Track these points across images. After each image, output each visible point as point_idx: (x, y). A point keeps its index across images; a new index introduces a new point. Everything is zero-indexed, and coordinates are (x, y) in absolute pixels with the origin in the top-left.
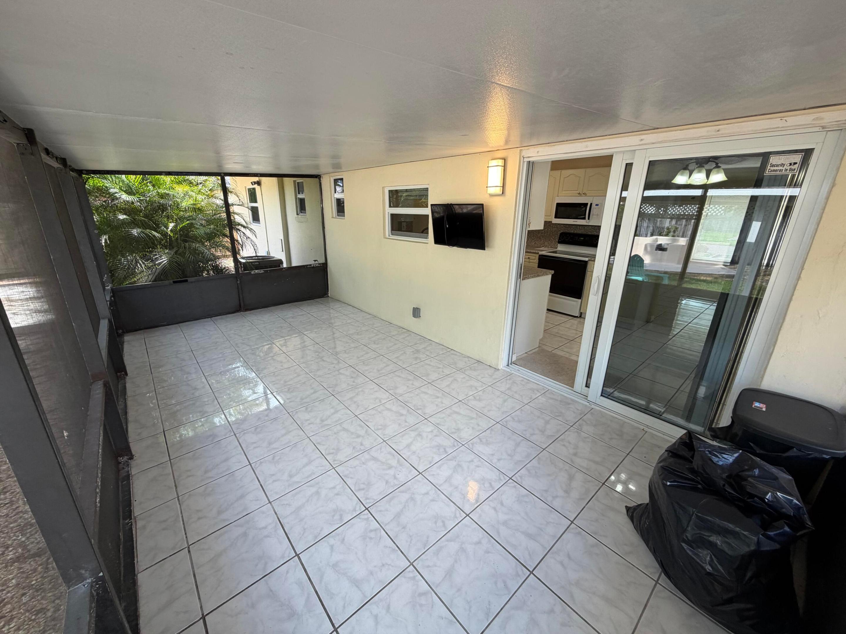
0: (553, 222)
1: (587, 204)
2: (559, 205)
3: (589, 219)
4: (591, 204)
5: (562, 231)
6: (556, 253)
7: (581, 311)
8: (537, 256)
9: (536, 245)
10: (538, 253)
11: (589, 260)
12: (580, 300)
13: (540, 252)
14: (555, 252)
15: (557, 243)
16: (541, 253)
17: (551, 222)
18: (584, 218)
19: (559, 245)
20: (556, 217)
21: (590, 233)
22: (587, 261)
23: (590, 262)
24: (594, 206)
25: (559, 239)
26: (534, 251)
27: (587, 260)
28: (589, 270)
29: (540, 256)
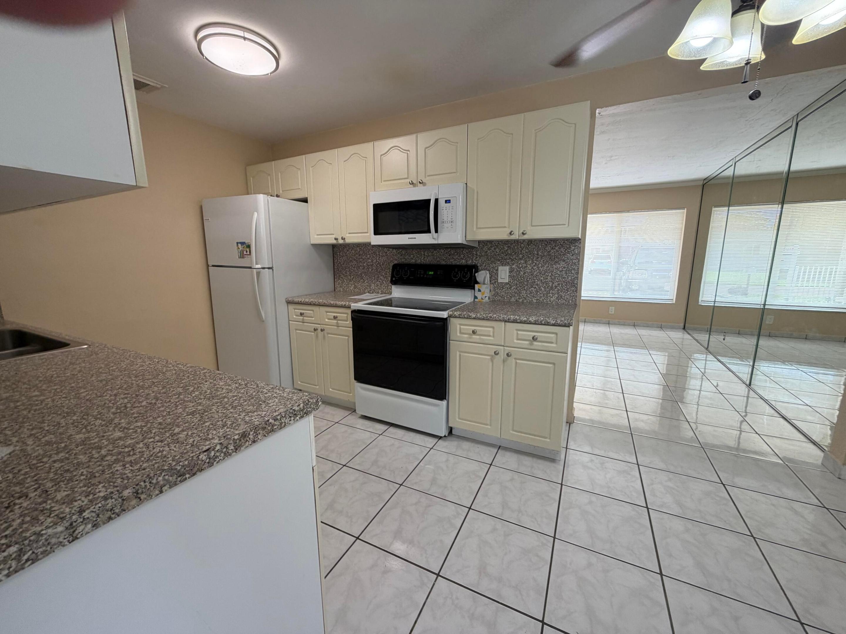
0: (372, 244)
1: (429, 201)
2: (378, 208)
3: (436, 231)
4: (437, 201)
5: (396, 262)
6: (391, 306)
7: (450, 425)
8: (349, 312)
9: (356, 290)
10: (349, 307)
11: (450, 316)
12: (444, 403)
13: (353, 304)
14: (388, 303)
15: (390, 284)
16: (360, 306)
17: (370, 243)
18: (429, 231)
19: (393, 287)
20: (377, 232)
21: (443, 263)
22: (446, 319)
23: (452, 319)
24: (442, 203)
25: (392, 276)
26: (343, 303)
27: (445, 317)
28: (451, 338)
29: (353, 312)
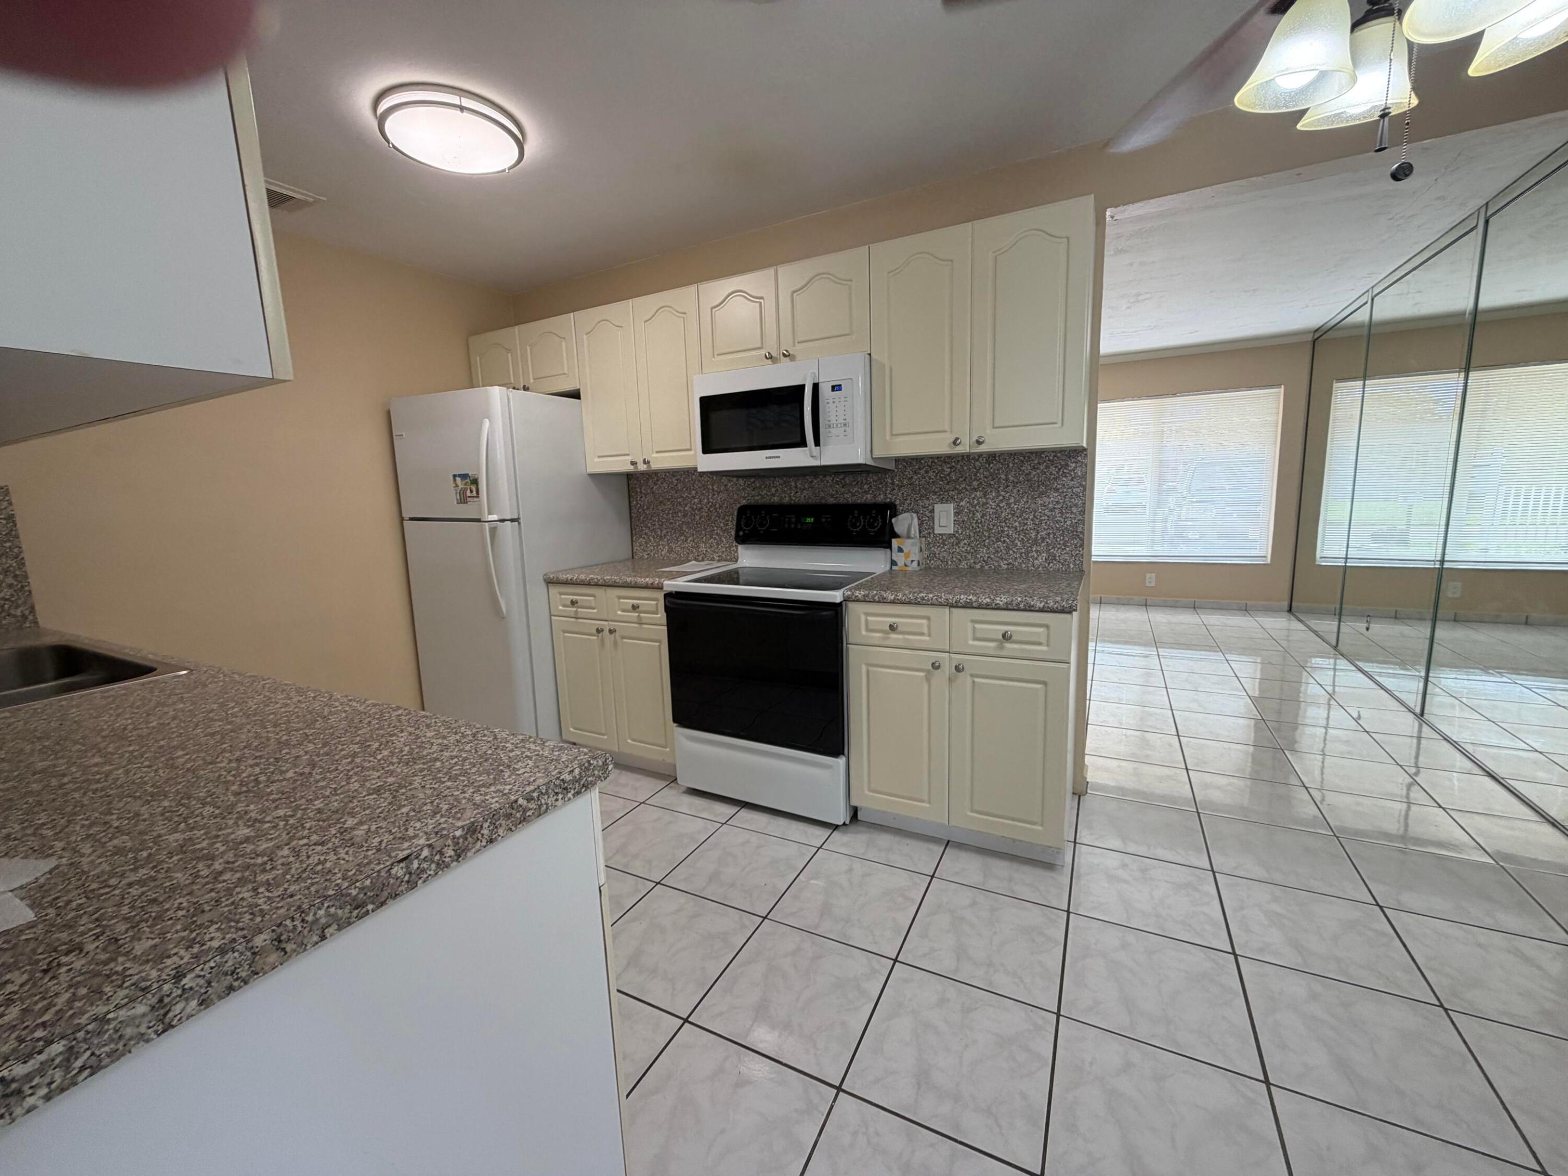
0: (699, 470)
1: (801, 388)
2: (709, 405)
3: (817, 443)
4: (816, 387)
5: (744, 502)
6: (738, 584)
7: (854, 802)
8: (660, 596)
9: (673, 556)
10: (660, 588)
11: (847, 599)
12: (841, 761)
13: (666, 582)
14: (732, 577)
15: (735, 543)
16: (681, 584)
17: (695, 469)
18: (802, 443)
19: (740, 548)
20: (707, 449)
21: (831, 501)
22: (840, 604)
23: (851, 605)
24: (825, 391)
25: (738, 528)
26: (649, 580)
27: (838, 600)
28: (851, 640)
29: (668, 596)
